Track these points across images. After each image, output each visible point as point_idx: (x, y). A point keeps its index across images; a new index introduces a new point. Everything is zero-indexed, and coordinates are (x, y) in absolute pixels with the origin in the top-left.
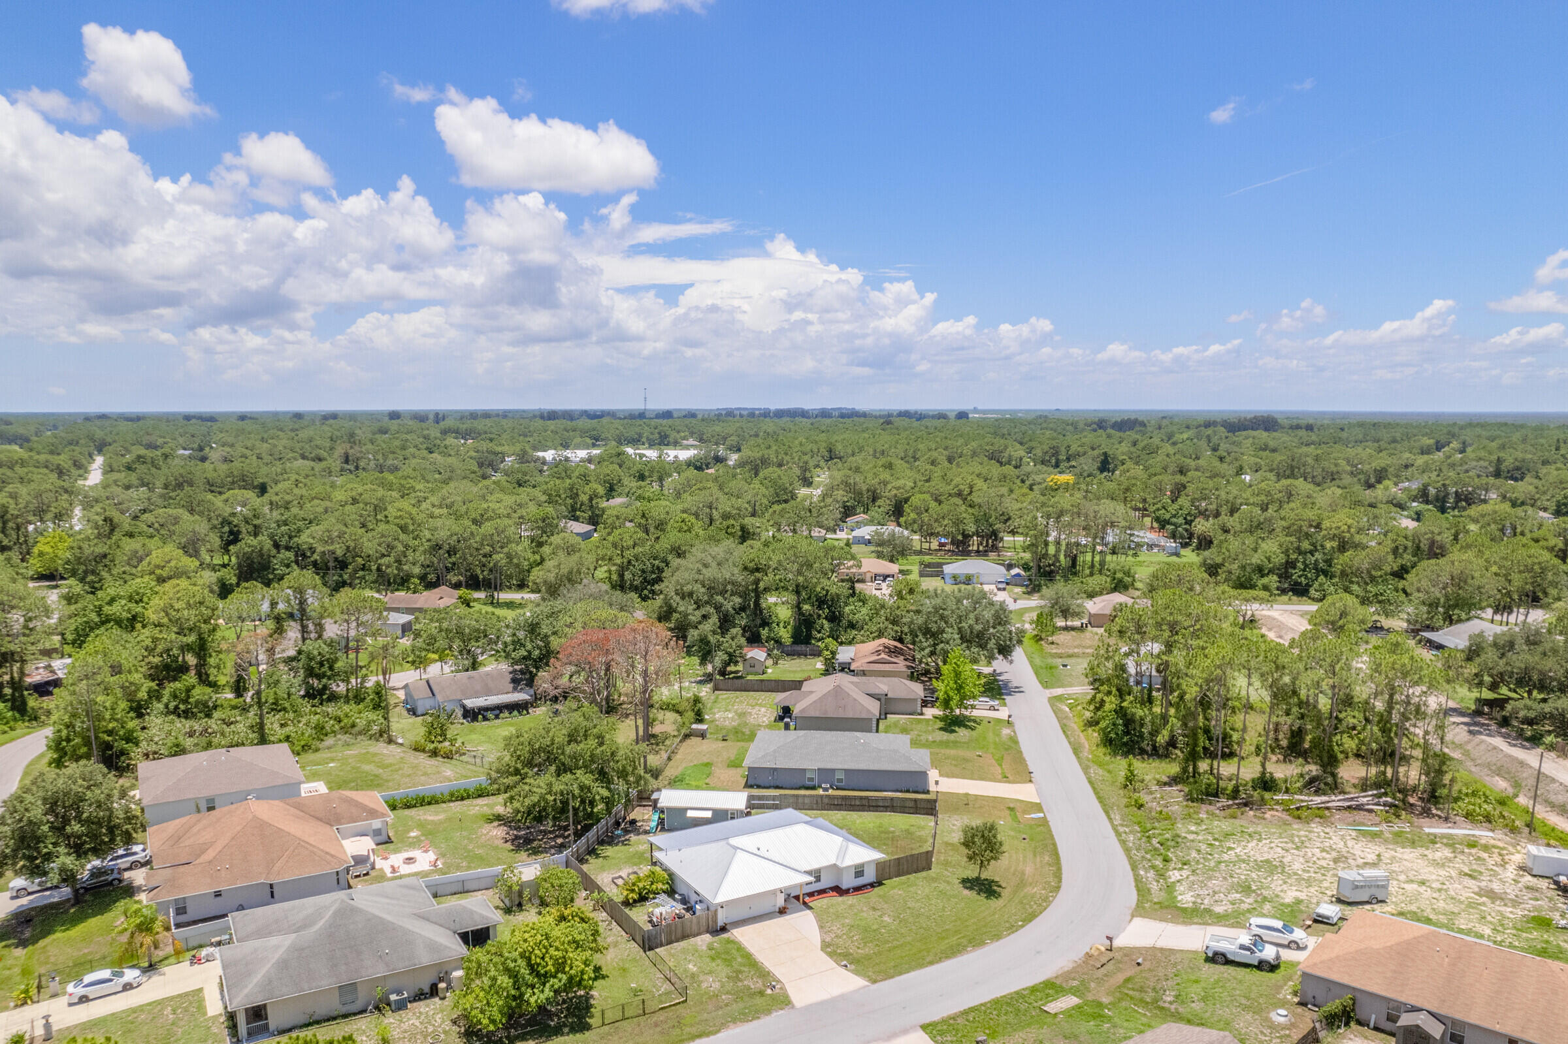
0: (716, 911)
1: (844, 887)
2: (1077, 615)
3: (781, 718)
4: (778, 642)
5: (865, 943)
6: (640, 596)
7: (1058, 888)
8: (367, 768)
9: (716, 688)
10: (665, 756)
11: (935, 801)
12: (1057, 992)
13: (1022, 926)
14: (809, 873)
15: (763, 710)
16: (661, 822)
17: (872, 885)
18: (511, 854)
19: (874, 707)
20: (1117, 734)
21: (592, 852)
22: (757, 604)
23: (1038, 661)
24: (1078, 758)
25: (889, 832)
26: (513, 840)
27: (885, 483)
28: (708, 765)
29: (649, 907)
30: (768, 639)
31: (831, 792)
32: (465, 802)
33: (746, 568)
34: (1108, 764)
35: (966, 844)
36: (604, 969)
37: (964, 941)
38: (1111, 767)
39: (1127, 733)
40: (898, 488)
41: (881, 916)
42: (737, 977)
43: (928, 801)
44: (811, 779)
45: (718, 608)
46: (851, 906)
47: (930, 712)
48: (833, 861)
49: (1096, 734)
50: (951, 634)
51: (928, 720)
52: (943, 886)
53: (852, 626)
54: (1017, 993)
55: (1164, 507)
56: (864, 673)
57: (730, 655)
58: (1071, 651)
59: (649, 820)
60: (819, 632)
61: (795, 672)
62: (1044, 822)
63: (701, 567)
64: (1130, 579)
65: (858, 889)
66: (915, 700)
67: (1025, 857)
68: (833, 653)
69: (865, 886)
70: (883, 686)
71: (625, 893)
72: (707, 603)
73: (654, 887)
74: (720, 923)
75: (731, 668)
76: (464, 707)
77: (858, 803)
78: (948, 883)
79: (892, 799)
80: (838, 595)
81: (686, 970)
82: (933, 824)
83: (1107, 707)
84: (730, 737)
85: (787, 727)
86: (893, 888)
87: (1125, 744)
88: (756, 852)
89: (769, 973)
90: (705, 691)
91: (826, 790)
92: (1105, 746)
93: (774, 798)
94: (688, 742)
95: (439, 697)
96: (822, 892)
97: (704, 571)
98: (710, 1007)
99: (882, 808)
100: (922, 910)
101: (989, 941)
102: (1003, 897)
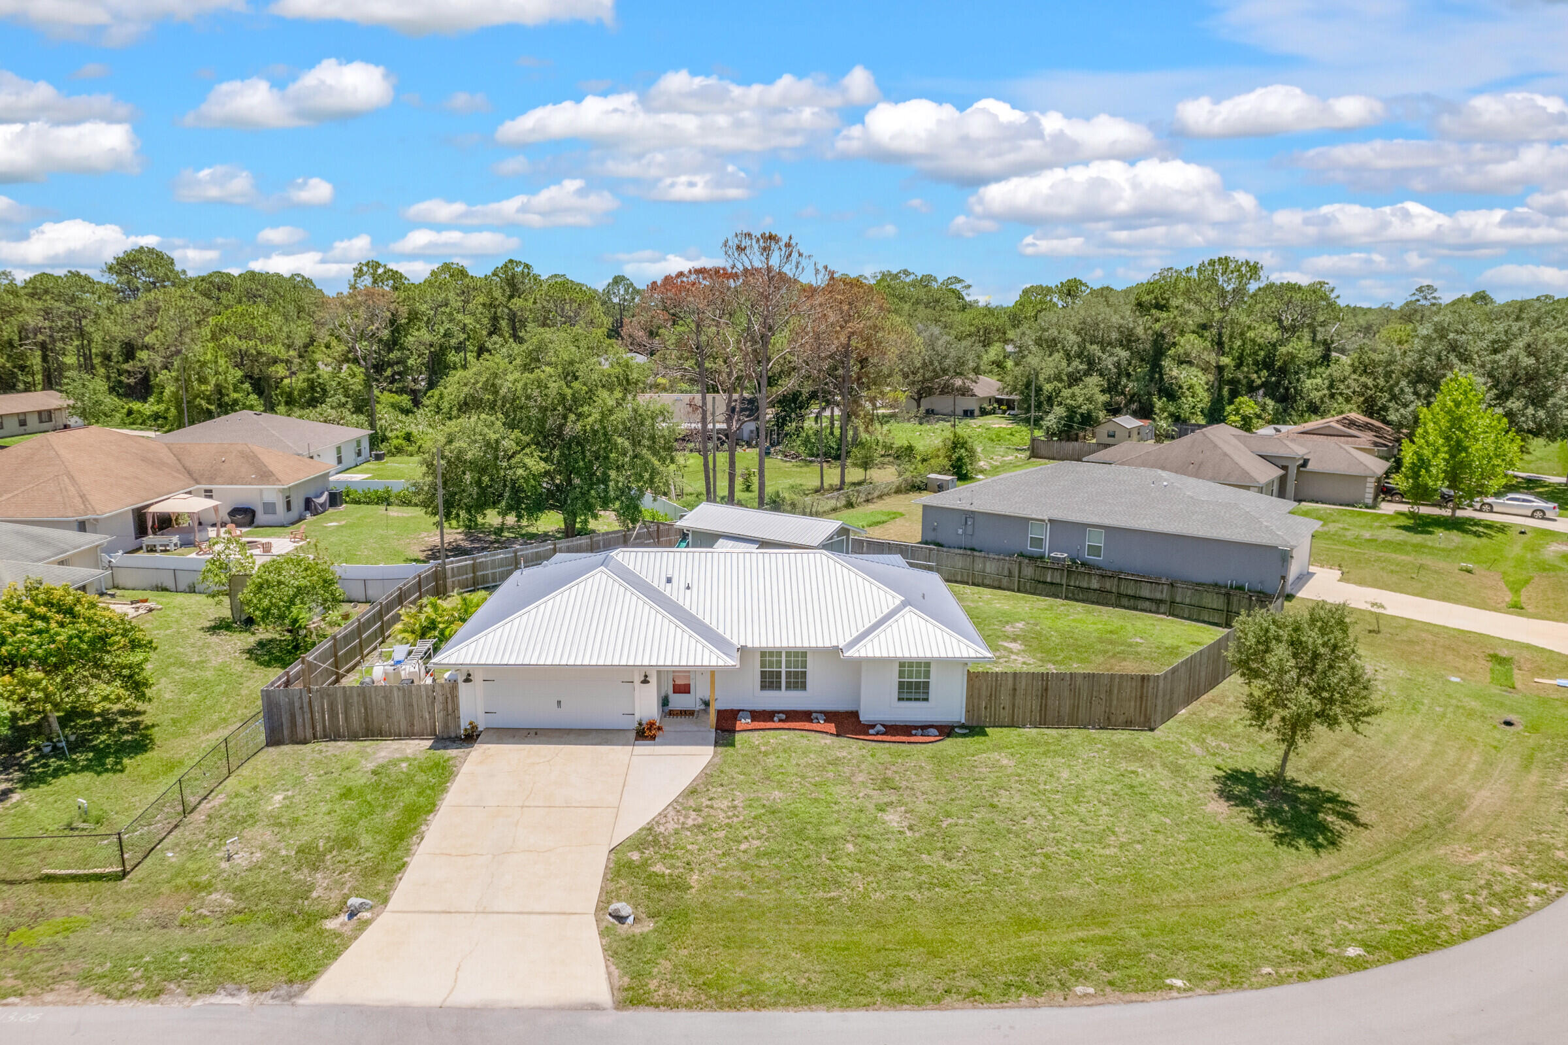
0: (455, 685)
1: (869, 720)
4: (1177, 417)
9: (1034, 454)
13: (1356, 965)
17: (947, 731)
28: (892, 514)
41: (883, 807)
44: (1037, 542)
47: (1388, 508)
48: (840, 641)
65: (901, 730)
66: (1362, 478)
74: (466, 721)
77: (1095, 585)
88: (659, 584)
93: (928, 555)
96: (800, 715)
98: (145, 913)
99: (1147, 604)
100: (1030, 822)
101: (1179, 983)
102: (1344, 852)
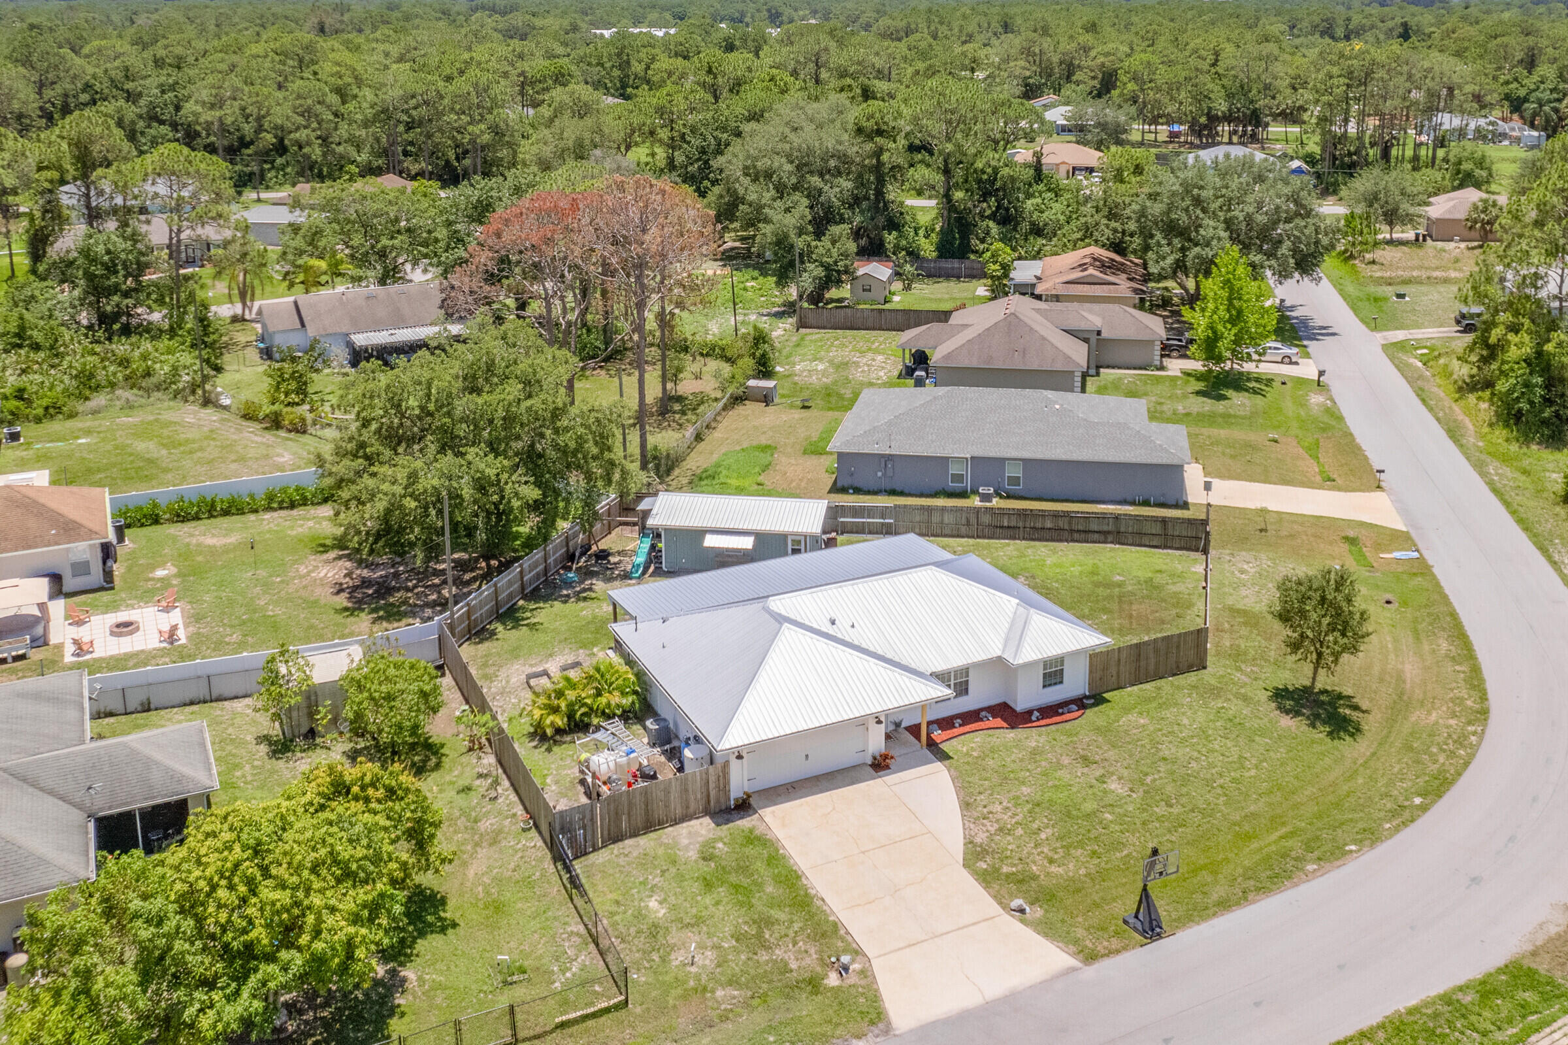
0: (726, 764)
1: (1020, 706)
2: (1409, 219)
3: (909, 372)
4: (914, 255)
5: (1067, 848)
6: (698, 190)
7: (1482, 714)
8: (141, 446)
9: (802, 324)
10: (689, 432)
11: (1205, 522)
12: (1547, 999)
13: (1424, 808)
14: (941, 677)
15: (880, 358)
16: (654, 555)
17: (1080, 703)
18: (339, 618)
19: (1079, 354)
20: (1531, 403)
21: (508, 615)
22: (880, 194)
23: (1351, 289)
24: (1461, 446)
25: (1109, 585)
26: (355, 589)
27: (1086, 50)
28: (765, 449)
29: (579, 748)
30: (897, 249)
31: (995, 502)
32: (295, 512)
33: (860, 131)
34: (1517, 458)
35: (1284, 617)
36: (451, 904)
37: (1295, 844)
38: (1526, 463)
39: (1548, 401)
40: (1107, 54)
41: (1101, 780)
42: (759, 935)
43: (1190, 522)
44: (958, 478)
45: (814, 196)
46: (1035, 752)
47: (1175, 366)
48: (995, 651)
49: (1484, 406)
50: (1211, 228)
51: (1173, 379)
52: (1235, 707)
53: (1037, 231)
54: (1447, 999)
55: (1516, 79)
56: (1057, 298)
57: (827, 268)
58: (1406, 274)
59: (634, 552)
60: (983, 241)
61: (940, 300)
62: (1421, 568)
63: (787, 131)
64: (1484, 174)
65: (1050, 711)
66: (1150, 343)
67: (1396, 640)
68: (1006, 268)
69: (1065, 704)
70: (1092, 317)
71: (537, 713)
72: (795, 188)
73: (603, 701)
74: (736, 792)
75: (833, 293)
76: (350, 345)
77: (1049, 524)
78: (1245, 699)
79: (1117, 518)
80: (1013, 179)
81: (639, 915)
82: (1200, 569)
83: (1513, 353)
84: (818, 402)
85: (920, 383)
86: (1127, 710)
87: (1545, 422)
88: (826, 628)
89: (835, 926)
90: (781, 331)
91: (986, 498)
92: (1507, 425)
93: (883, 512)
94: (740, 410)
95: (312, 331)
96: (971, 717)
97: (792, 136)
98: (682, 1022)
99: (1096, 536)
100: (1194, 764)
101: (1353, 847)
102: (1368, 734)
